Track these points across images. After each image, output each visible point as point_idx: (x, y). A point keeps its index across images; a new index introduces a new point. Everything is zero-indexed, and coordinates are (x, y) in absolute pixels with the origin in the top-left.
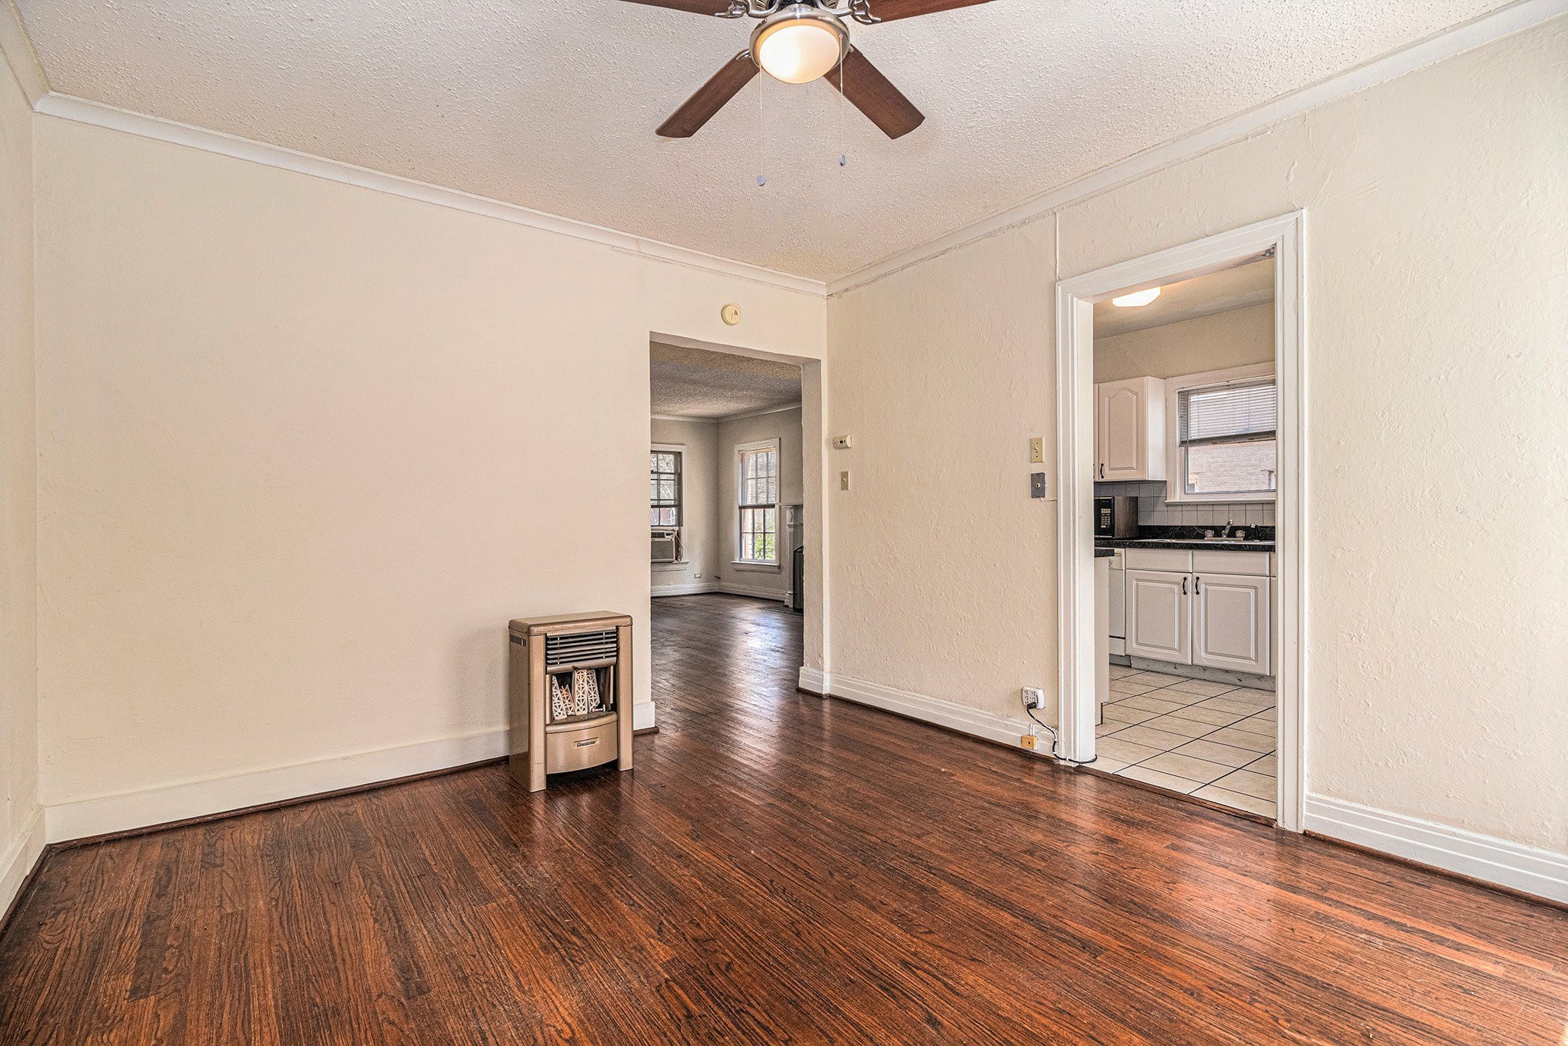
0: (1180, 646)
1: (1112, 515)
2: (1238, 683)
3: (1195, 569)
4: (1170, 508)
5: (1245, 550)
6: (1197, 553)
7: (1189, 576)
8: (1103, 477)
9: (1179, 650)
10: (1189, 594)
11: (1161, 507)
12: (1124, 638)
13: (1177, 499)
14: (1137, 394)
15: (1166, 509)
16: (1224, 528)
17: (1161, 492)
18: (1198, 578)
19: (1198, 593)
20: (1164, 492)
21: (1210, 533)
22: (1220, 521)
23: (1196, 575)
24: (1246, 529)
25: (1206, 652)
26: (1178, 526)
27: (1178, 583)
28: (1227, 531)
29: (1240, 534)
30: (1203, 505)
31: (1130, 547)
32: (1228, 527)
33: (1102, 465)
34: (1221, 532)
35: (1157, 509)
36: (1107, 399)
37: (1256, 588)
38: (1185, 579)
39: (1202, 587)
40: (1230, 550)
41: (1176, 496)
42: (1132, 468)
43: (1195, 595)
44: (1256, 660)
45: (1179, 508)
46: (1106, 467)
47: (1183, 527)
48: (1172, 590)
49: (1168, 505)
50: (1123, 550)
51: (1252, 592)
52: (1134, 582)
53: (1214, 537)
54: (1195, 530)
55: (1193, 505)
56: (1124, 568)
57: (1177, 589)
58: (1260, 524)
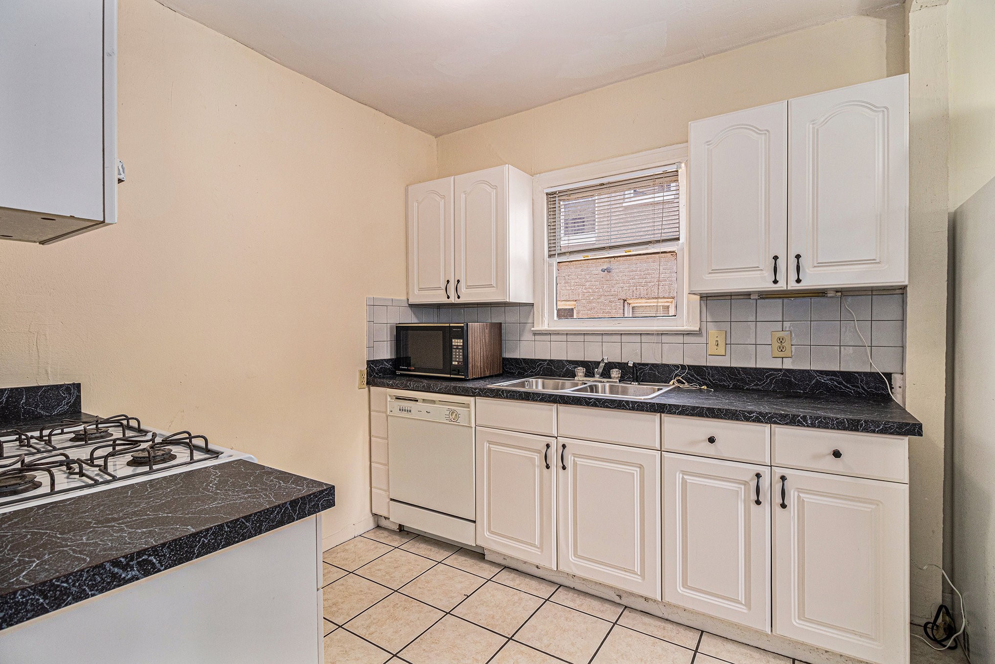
0: (541, 543)
1: (465, 347)
2: (617, 600)
3: (561, 432)
4: (538, 338)
5: (627, 409)
6: (563, 408)
7: (553, 442)
8: (459, 297)
9: (541, 548)
10: (553, 468)
11: (527, 336)
12: (474, 522)
13: (545, 327)
14: (495, 187)
15: (533, 338)
16: (597, 364)
17: (528, 318)
18: (564, 446)
19: (564, 468)
20: (531, 317)
21: (580, 371)
22: (593, 355)
23: (562, 441)
24: (622, 366)
25: (575, 554)
26: (545, 360)
27: (539, 452)
28: (600, 370)
29: (615, 373)
30: (575, 334)
31: (480, 396)
32: (602, 365)
33: (458, 281)
34: (593, 369)
35: (524, 338)
36: (463, 196)
37: (641, 467)
38: (548, 446)
39: (569, 461)
40: (607, 407)
41: (546, 321)
42: (490, 286)
43: (561, 470)
44: (643, 576)
45: (548, 338)
46: (462, 285)
47: (551, 361)
48: (532, 460)
49: (535, 334)
50: (472, 399)
51: (636, 471)
52: (486, 445)
53: (585, 377)
54: (564, 366)
55: (563, 334)
56: (473, 425)
57: (538, 459)
58: (638, 361)
